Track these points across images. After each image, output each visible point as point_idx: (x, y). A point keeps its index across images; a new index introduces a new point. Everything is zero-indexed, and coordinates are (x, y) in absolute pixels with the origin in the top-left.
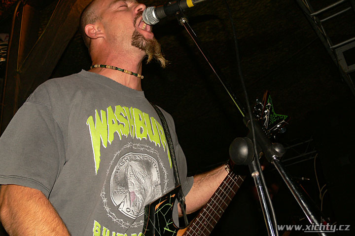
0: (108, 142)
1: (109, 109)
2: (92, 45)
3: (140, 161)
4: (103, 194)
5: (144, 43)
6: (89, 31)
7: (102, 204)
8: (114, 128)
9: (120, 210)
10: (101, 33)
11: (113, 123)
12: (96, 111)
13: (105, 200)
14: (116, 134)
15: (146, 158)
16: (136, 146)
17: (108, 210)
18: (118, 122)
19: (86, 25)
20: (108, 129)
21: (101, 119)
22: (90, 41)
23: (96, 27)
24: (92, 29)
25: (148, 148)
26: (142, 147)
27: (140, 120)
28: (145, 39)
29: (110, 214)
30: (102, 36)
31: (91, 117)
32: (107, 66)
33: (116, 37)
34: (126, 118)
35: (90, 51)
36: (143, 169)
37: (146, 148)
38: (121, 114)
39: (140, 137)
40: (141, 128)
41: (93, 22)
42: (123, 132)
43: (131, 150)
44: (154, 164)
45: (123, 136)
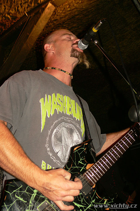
0: (50, 114)
1: (53, 95)
2: (46, 56)
3: (67, 128)
4: (47, 146)
5: (78, 54)
6: (46, 47)
7: (47, 151)
8: (55, 107)
9: (58, 155)
10: (53, 50)
11: (55, 104)
12: (46, 95)
13: (48, 149)
14: (55, 110)
15: (71, 126)
16: (66, 119)
17: (51, 155)
18: (58, 103)
19: (45, 44)
20: (51, 107)
21: (48, 100)
22: (46, 54)
23: (51, 46)
24: (48, 47)
25: (73, 121)
26: (70, 119)
27: (70, 103)
28: (78, 52)
29: (52, 157)
30: (53, 51)
31: (43, 99)
32: (56, 69)
33: (61, 53)
34: (62, 101)
35: (45, 59)
36: (68, 133)
37: (72, 120)
38: (59, 99)
39: (68, 113)
40: (70, 108)
41: (49, 43)
42: (60, 110)
43: (63, 121)
44: (75, 131)
45: (59, 112)
